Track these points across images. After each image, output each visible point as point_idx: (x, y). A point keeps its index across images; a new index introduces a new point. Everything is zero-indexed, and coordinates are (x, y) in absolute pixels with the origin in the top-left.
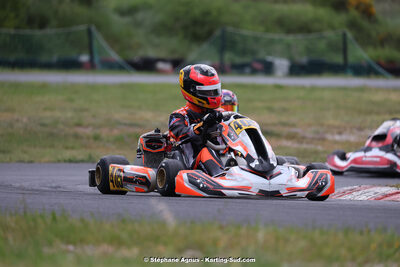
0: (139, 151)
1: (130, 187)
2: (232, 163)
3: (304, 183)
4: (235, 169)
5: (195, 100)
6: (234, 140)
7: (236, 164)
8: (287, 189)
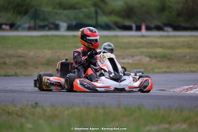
0: (58, 70)
1: (53, 88)
2: (102, 75)
3: (137, 84)
4: (103, 78)
5: (86, 44)
6: (102, 64)
7: (104, 75)
8: (129, 87)
